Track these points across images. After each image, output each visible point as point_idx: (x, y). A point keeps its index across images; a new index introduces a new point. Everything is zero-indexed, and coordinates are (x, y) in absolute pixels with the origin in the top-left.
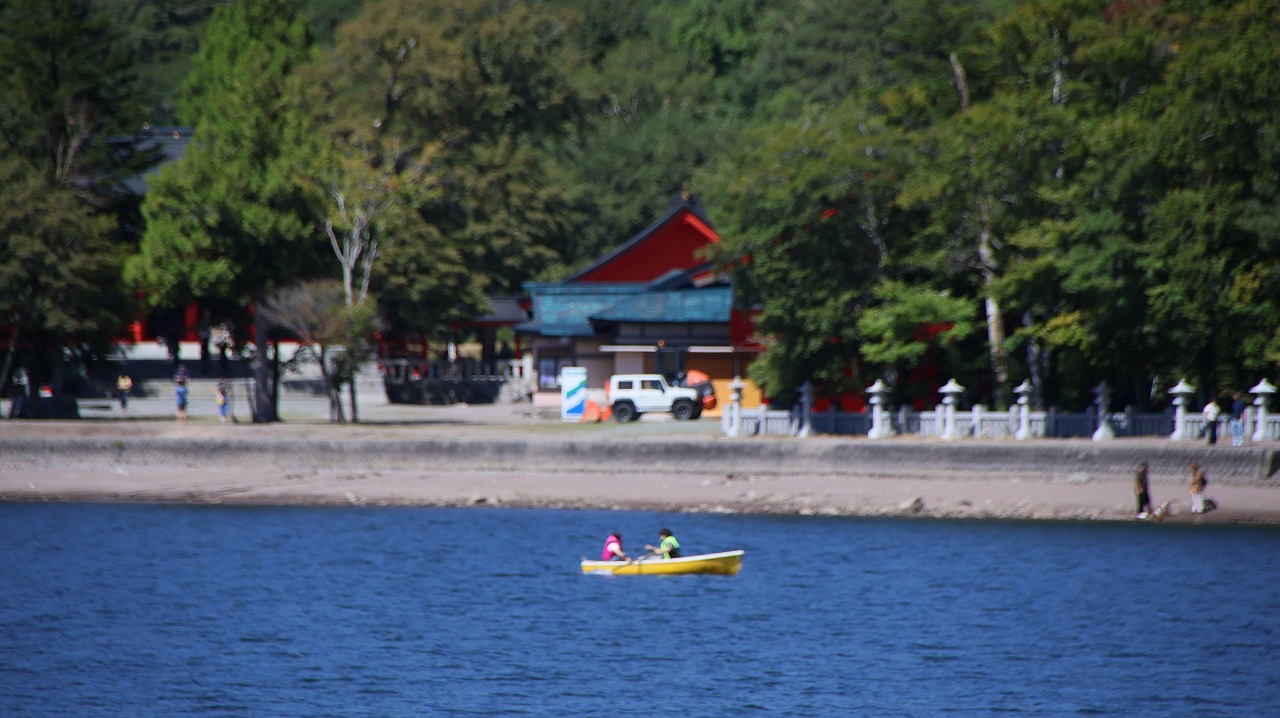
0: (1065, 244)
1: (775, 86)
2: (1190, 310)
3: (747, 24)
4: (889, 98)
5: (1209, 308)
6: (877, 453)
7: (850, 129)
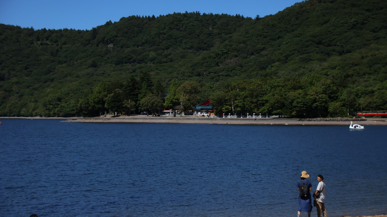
0: (238, 102)
1: (215, 90)
2: (248, 108)
3: (213, 85)
4: (225, 91)
5: (250, 107)
6: (224, 119)
7: (221, 93)
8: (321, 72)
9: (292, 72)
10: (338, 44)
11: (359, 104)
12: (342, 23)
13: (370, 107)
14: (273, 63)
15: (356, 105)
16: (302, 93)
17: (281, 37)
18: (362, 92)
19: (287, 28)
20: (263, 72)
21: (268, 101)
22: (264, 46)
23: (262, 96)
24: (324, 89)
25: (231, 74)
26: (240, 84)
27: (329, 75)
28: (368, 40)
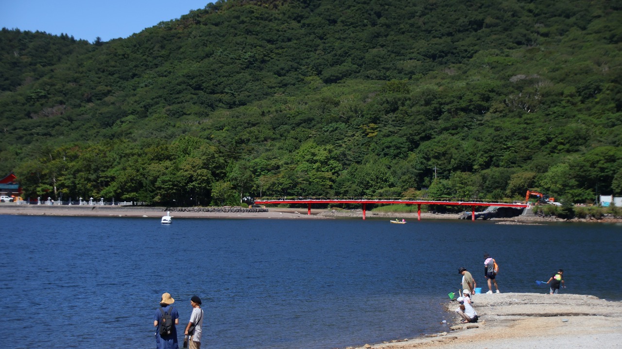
0: (65, 179)
1: (25, 157)
2: (82, 188)
3: (21, 149)
4: (41, 159)
5: (85, 188)
6: (39, 207)
7: (35, 163)
8: (200, 134)
9: (154, 132)
10: (226, 91)
11: (258, 187)
12: (232, 58)
13: (273, 191)
14: (123, 116)
15: (253, 186)
16: (171, 167)
17: (136, 75)
18: (262, 168)
19: (147, 61)
20: (108, 131)
21: (115, 178)
22: (109, 88)
23: (105, 169)
24: (205, 161)
25: (53, 133)
26: (68, 149)
27: (212, 138)
28: (271, 88)
